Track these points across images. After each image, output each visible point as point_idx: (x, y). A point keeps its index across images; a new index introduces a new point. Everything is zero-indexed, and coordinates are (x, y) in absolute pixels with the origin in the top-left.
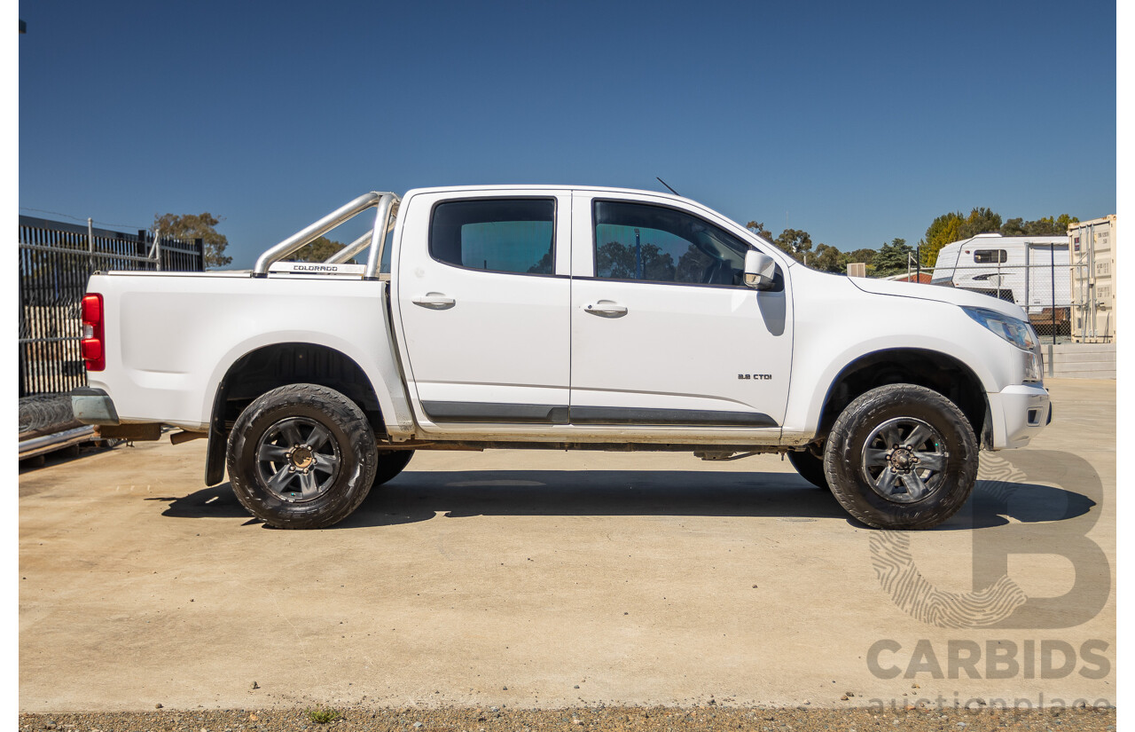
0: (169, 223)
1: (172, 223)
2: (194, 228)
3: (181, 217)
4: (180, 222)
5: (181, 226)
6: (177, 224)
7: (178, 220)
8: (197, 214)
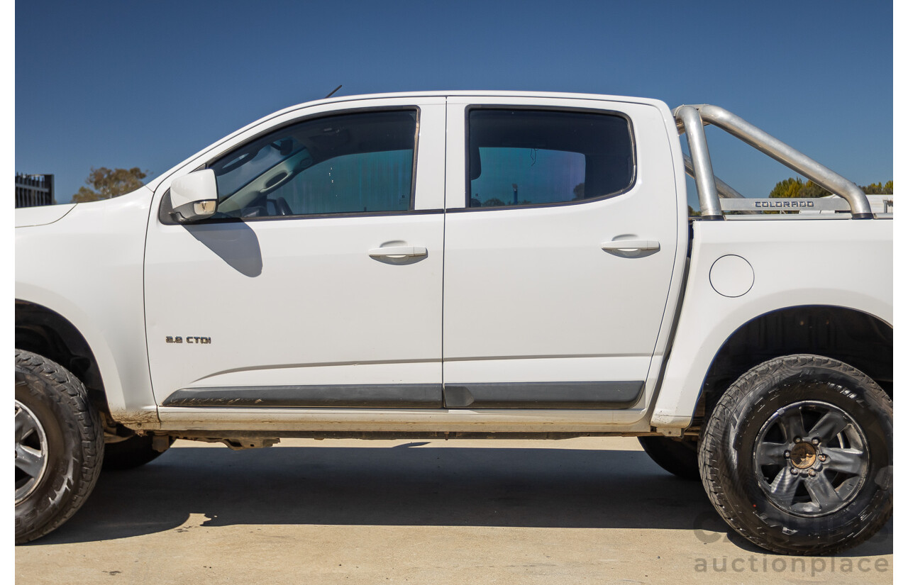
0: (103, 176)
1: (105, 176)
2: (124, 181)
3: (114, 171)
4: (112, 176)
5: (113, 178)
6: (110, 177)
7: (111, 173)
8: (128, 168)
